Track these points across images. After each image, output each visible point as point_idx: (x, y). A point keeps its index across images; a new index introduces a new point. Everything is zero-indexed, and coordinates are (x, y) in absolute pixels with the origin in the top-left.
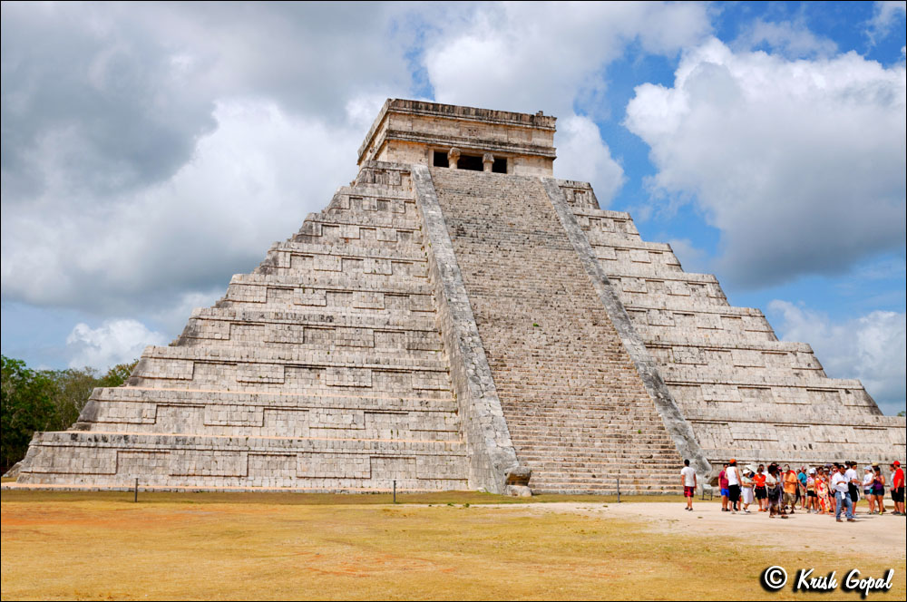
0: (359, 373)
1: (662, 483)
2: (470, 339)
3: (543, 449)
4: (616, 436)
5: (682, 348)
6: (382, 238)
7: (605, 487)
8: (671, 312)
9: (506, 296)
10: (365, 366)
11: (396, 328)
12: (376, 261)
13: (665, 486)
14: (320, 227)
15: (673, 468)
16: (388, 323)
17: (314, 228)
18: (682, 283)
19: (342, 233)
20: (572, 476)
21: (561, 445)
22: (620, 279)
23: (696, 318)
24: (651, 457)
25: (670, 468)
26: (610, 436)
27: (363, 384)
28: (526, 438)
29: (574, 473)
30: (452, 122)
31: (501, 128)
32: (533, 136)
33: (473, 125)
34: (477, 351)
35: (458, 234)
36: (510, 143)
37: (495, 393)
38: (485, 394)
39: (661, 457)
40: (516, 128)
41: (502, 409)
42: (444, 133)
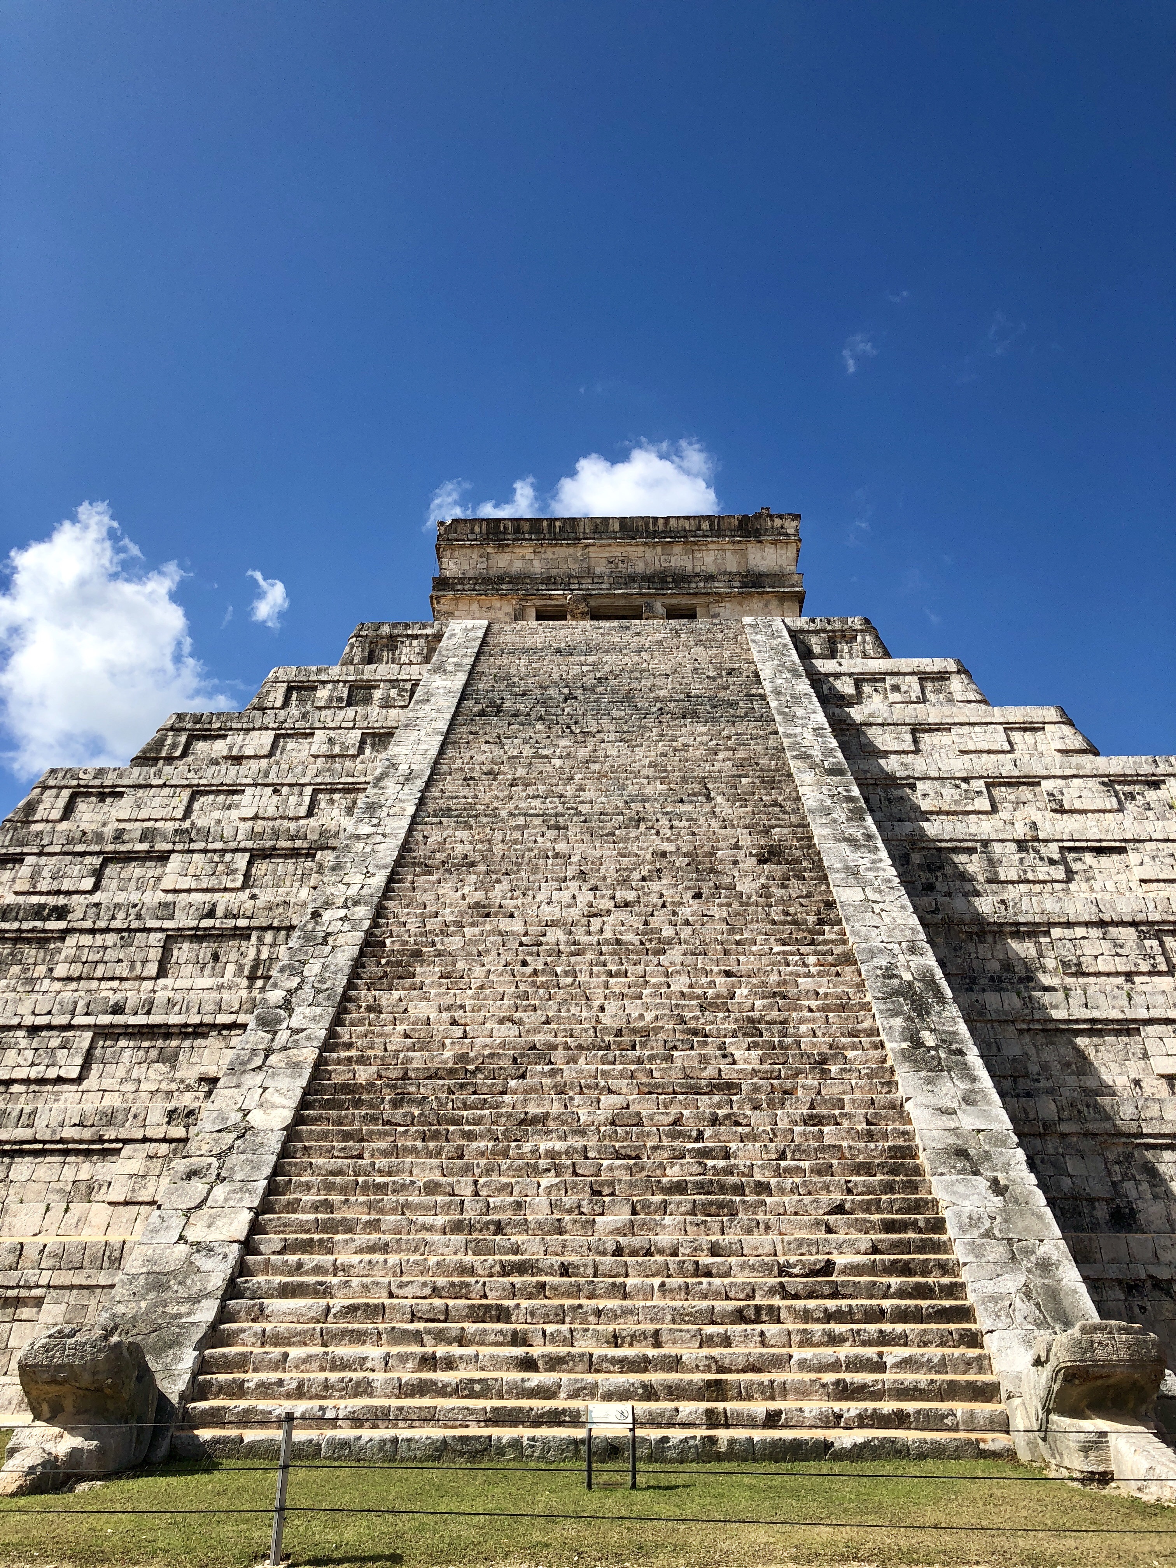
0: (55, 1043)
1: (844, 1392)
2: (342, 912)
3: (372, 1249)
4: (702, 1188)
5: (1080, 932)
6: (325, 749)
7: (555, 1418)
8: (1054, 847)
9: (526, 815)
10: (78, 1020)
11: (231, 923)
12: (275, 791)
13: (852, 1408)
14: (183, 739)
15: (917, 1316)
16: (211, 914)
17: (169, 741)
18: (1091, 782)
19: (231, 748)
20: (428, 1362)
21: (457, 1227)
22: (913, 787)
23: (1133, 857)
24: (828, 1268)
25: (902, 1316)
26: (679, 1188)
27: (52, 1073)
28: (328, 1206)
29: (441, 1351)
30: (571, 550)
31: (678, 549)
32: (751, 557)
33: (617, 551)
34: (338, 943)
35: (482, 713)
36: (697, 575)
37: (309, 1055)
38: (273, 1059)
39: (871, 1269)
40: (710, 546)
41: (304, 1104)
42: (554, 572)
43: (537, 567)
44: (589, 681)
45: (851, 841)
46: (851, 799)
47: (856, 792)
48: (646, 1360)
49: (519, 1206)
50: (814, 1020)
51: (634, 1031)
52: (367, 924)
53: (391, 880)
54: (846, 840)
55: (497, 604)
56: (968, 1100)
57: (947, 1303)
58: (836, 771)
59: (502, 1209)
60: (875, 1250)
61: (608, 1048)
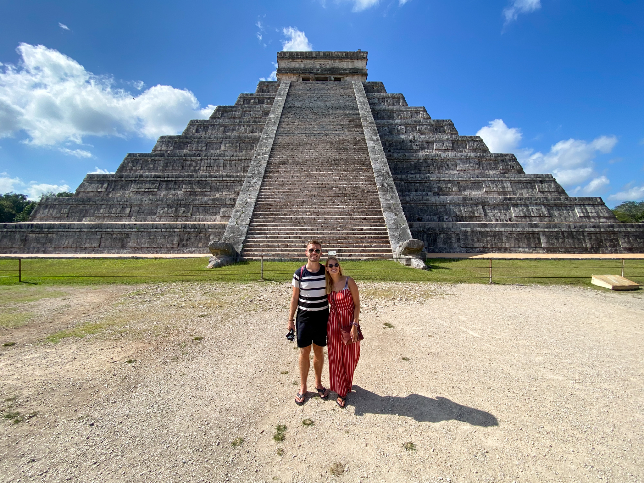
1: (363, 251)
2: (262, 156)
4: (338, 215)
6: (254, 116)
9: (301, 133)
12: (244, 126)
13: (365, 254)
14: (221, 112)
15: (378, 238)
17: (218, 113)
18: (428, 126)
19: (232, 115)
21: (291, 222)
22: (388, 126)
23: (435, 144)
24: (362, 230)
25: (375, 238)
27: (204, 190)
29: (289, 244)
30: (311, 61)
31: (337, 61)
32: (355, 64)
33: (322, 62)
34: (262, 163)
35: (290, 107)
36: (342, 69)
37: (258, 188)
38: (251, 188)
39: (370, 230)
40: (345, 61)
41: (258, 198)
42: (306, 67)
43: (302, 66)
44: (316, 99)
45: (374, 140)
46: (375, 130)
47: (376, 128)
48: (327, 246)
49: (302, 218)
50: (362, 181)
51: (325, 184)
52: (267, 159)
53: (272, 149)
54: (373, 140)
55: (293, 76)
56: (392, 197)
57: (384, 236)
58: (371, 123)
59: (299, 219)
60: (371, 227)
61: (320, 187)
